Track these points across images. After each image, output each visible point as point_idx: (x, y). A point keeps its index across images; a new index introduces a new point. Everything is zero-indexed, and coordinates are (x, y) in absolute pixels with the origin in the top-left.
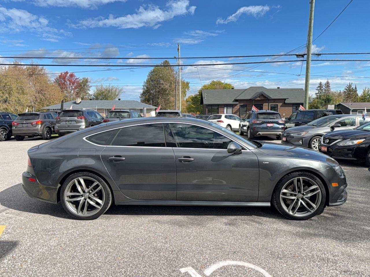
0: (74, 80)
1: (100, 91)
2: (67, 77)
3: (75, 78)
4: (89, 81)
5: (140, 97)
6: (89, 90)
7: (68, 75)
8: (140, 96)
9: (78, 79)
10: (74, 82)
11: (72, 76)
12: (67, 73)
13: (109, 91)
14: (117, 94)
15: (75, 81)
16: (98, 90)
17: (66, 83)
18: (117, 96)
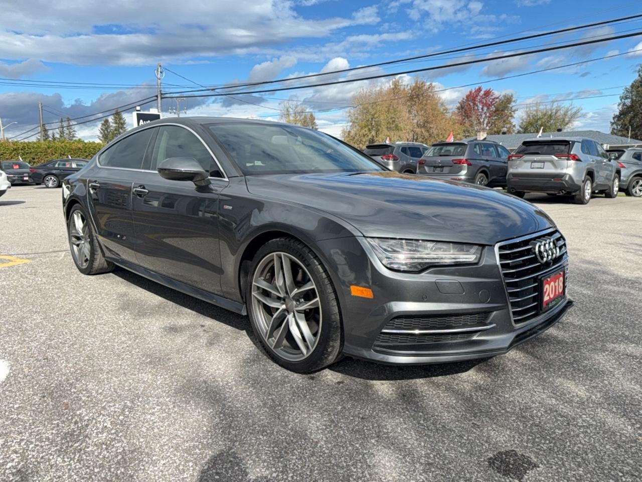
0: (491, 100)
1: (532, 116)
2: (479, 97)
3: (493, 97)
4: (513, 99)
5: (611, 122)
6: (512, 116)
7: (482, 93)
8: (613, 121)
9: (497, 98)
10: (489, 105)
11: (487, 93)
12: (480, 90)
13: (550, 116)
14: (567, 120)
15: (491, 102)
16: (529, 116)
17: (476, 108)
18: (567, 124)
